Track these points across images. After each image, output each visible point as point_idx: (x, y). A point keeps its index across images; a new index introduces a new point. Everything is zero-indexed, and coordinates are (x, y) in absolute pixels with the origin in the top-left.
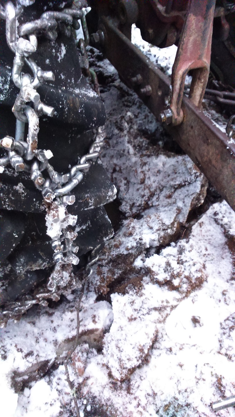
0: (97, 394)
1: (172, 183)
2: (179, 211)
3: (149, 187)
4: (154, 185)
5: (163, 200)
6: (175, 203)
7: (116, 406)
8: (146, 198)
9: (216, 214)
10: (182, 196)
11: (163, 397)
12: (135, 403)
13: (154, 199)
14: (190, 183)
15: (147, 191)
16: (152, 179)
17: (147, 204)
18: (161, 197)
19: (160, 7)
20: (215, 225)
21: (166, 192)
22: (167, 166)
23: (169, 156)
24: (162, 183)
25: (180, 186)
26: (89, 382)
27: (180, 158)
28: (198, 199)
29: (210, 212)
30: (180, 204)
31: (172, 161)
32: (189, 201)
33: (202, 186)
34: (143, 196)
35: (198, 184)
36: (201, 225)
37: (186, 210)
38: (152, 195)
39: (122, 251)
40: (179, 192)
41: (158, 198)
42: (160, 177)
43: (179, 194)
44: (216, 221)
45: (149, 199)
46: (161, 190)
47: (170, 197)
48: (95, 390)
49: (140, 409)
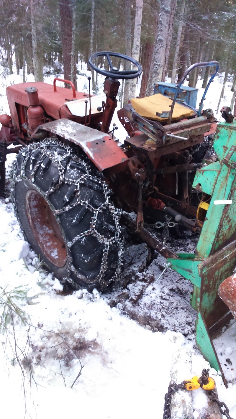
0: (129, 310)
1: (139, 253)
2: (143, 262)
3: (131, 256)
4: (133, 255)
5: (137, 260)
6: (141, 260)
7: (136, 311)
8: (131, 260)
9: (155, 262)
10: (143, 257)
11: (148, 304)
12: (140, 308)
13: (134, 260)
14: (145, 252)
15: (131, 257)
16: (132, 253)
17: (131, 262)
18: (136, 259)
19: (128, 204)
20: (156, 266)
21: (137, 257)
22: (136, 248)
23: (136, 245)
24: (136, 254)
25: (142, 254)
26: (127, 306)
27: (140, 245)
28: (148, 258)
29: (153, 262)
30: (143, 260)
31: (137, 246)
32: (145, 258)
33: (149, 253)
34: (130, 259)
35: (147, 252)
36: (151, 266)
37: (145, 262)
38: (133, 259)
39: (128, 274)
40: (141, 256)
41: (135, 260)
42: (134, 252)
43: (142, 257)
44: (156, 264)
45: (132, 261)
46: (136, 257)
47: (139, 258)
48: (129, 309)
49: (142, 309)
